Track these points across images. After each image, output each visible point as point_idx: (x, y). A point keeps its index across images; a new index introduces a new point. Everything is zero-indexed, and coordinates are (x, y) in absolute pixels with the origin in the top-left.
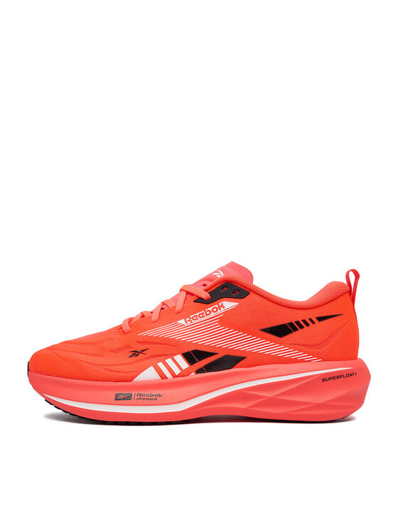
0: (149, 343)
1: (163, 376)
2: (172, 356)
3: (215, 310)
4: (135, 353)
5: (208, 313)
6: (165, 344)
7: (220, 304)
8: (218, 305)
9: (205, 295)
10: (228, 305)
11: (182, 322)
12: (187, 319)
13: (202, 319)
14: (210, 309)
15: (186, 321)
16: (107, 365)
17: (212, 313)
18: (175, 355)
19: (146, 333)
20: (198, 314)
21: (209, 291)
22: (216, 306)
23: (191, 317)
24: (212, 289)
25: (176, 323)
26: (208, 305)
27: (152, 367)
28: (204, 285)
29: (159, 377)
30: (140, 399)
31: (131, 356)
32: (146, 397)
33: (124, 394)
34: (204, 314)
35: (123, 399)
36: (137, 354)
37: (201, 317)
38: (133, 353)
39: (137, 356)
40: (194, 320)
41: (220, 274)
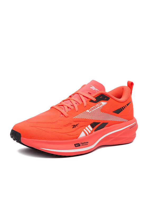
0: (79, 121)
1: (86, 135)
2: (87, 126)
3: (99, 105)
4: (74, 126)
5: (96, 107)
6: (84, 121)
7: (100, 103)
8: (100, 104)
9: (94, 99)
10: (103, 103)
11: (88, 111)
12: (90, 110)
13: (94, 110)
14: (97, 105)
16: (67, 133)
17: (98, 107)
18: (88, 125)
19: (76, 117)
20: (93, 107)
21: (95, 97)
22: (99, 104)
23: (91, 108)
24: (96, 97)
25: (86, 112)
26: (96, 103)
27: (83, 131)
28: (89, 93)
29: (85, 135)
30: (83, 145)
31: (73, 128)
32: (84, 144)
33: (77, 144)
34: (95, 108)
35: (78, 146)
36: (75, 126)
37: (94, 109)
38: (73, 126)
39: (75, 127)
40: (92, 110)
41: (93, 88)
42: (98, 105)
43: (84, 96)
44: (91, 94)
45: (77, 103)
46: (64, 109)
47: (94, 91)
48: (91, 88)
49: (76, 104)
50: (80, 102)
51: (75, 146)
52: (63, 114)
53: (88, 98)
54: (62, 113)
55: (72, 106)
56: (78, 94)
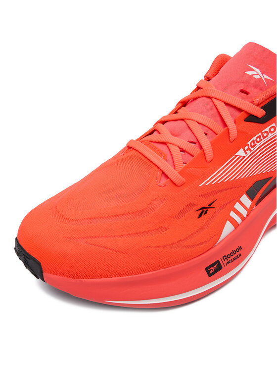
0: (215, 192)
1: (237, 226)
2: (238, 199)
4: (203, 211)
5: (265, 135)
6: (231, 188)
9: (260, 113)
11: (241, 153)
12: (246, 148)
13: (258, 145)
14: (267, 129)
15: (244, 150)
17: (270, 135)
18: (241, 196)
19: (208, 181)
20: (254, 138)
21: (263, 105)
23: (249, 143)
24: (266, 103)
25: (236, 156)
26: (265, 125)
27: (228, 222)
28: (242, 91)
29: (233, 228)
30: (228, 263)
31: (200, 216)
32: (232, 258)
33: (212, 265)
34: (262, 138)
35: (216, 271)
36: (205, 210)
37: (258, 142)
38: (201, 211)
39: (206, 213)
40: (252, 147)
41: (255, 73)
42: (270, 129)
43: (227, 104)
44: (247, 93)
45: (208, 131)
46: (169, 156)
47: (258, 85)
48: (250, 73)
49: (206, 134)
50: (219, 129)
51: (208, 272)
52: (167, 177)
53: (240, 110)
54: (163, 173)
55: (195, 143)
56: (209, 99)
